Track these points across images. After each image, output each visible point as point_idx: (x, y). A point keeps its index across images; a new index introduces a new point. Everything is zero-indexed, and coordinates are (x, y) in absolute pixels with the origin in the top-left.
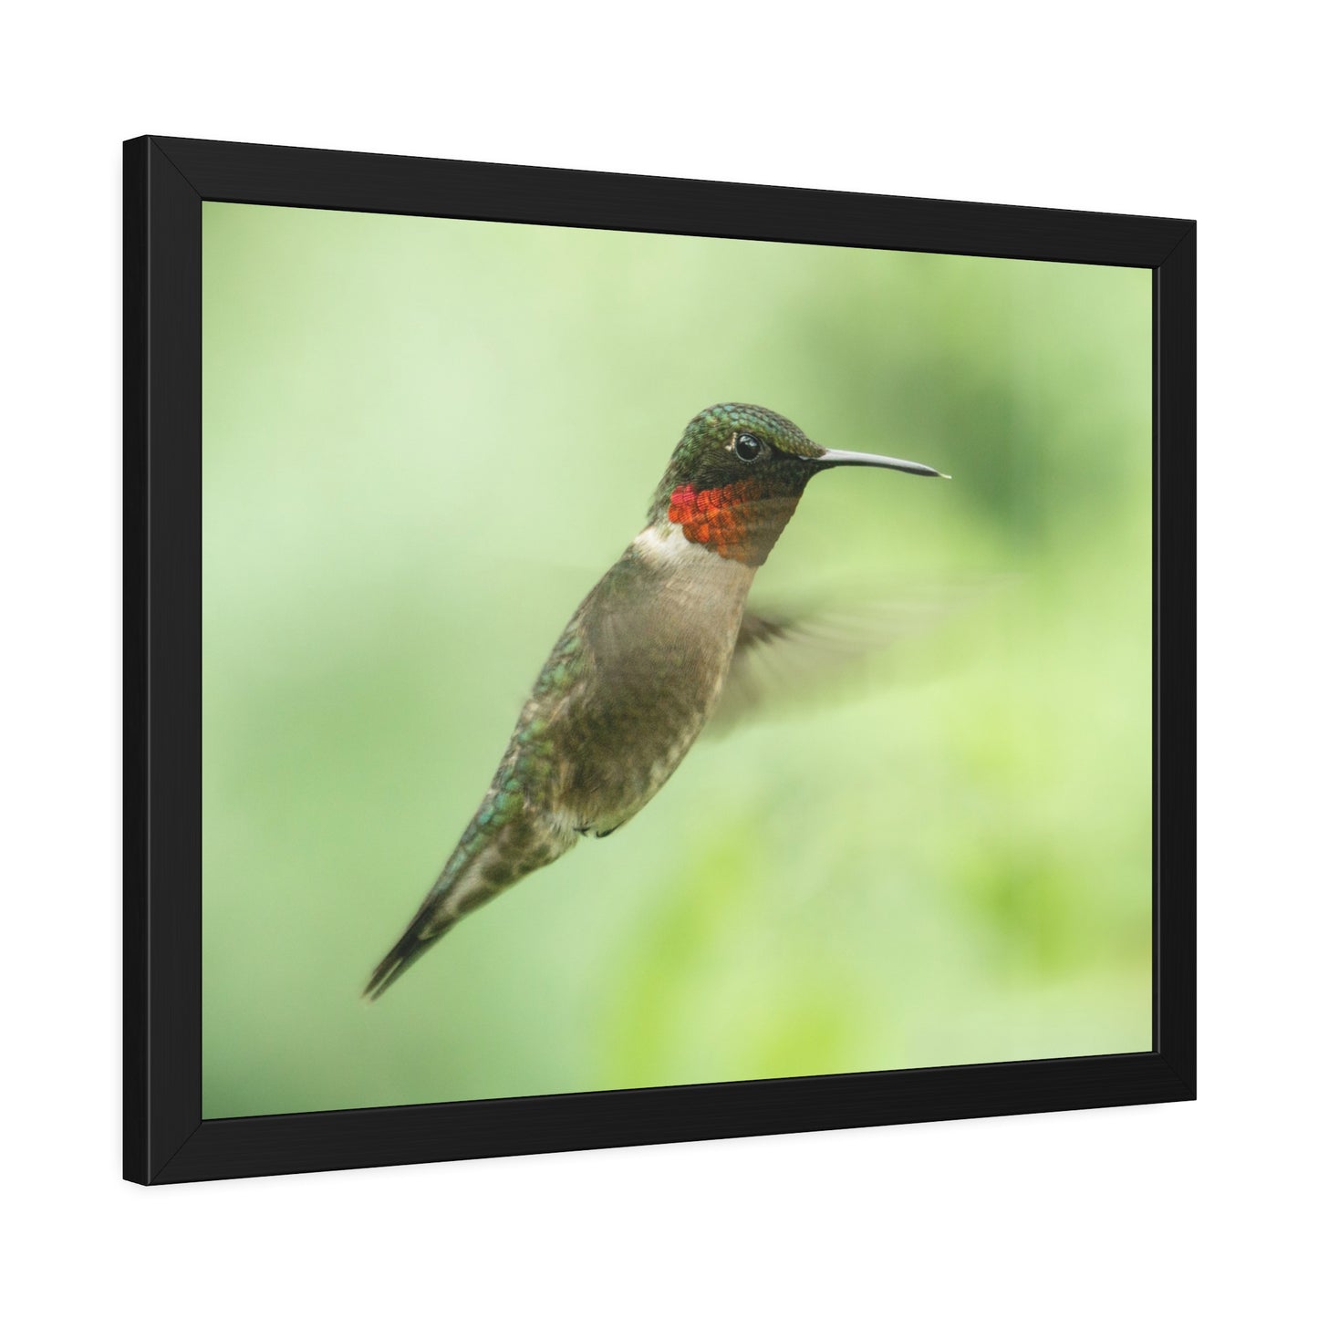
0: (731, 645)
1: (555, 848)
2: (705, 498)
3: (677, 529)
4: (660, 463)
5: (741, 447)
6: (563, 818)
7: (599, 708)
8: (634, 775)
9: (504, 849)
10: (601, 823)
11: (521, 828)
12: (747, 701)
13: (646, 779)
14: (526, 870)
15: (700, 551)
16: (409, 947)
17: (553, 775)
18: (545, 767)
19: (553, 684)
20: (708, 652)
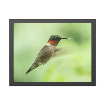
0: (54, 51)
1: (40, 65)
2: (52, 41)
3: (50, 44)
4: (48, 39)
5: (55, 38)
6: (40, 63)
7: (43, 56)
8: (46, 60)
9: (36, 65)
10: (43, 63)
11: (37, 64)
12: (55, 55)
13: (47, 61)
14: (37, 67)
15: (51, 45)
16: (29, 71)
17: (40, 60)
18: (39, 60)
19: (40, 54)
20: (52, 52)
